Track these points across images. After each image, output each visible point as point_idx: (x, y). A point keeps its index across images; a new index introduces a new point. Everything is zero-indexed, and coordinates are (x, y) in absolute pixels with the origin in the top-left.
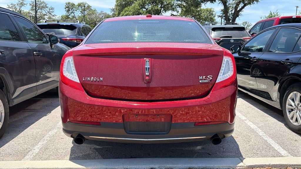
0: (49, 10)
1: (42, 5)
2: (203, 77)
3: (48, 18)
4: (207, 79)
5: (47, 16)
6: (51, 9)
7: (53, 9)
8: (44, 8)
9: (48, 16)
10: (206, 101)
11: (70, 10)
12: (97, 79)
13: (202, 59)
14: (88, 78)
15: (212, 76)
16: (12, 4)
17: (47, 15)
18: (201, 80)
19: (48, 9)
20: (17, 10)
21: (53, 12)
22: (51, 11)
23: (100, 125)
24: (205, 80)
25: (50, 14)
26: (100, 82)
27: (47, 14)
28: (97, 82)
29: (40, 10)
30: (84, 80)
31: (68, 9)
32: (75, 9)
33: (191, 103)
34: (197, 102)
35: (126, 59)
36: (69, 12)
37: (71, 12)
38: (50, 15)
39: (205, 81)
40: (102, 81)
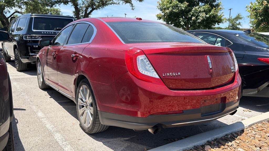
4: (234, 69)
12: (175, 74)
14: (167, 73)
23: (183, 113)
26: (178, 76)
28: (176, 77)
30: (163, 75)
35: (194, 56)
40: (180, 75)
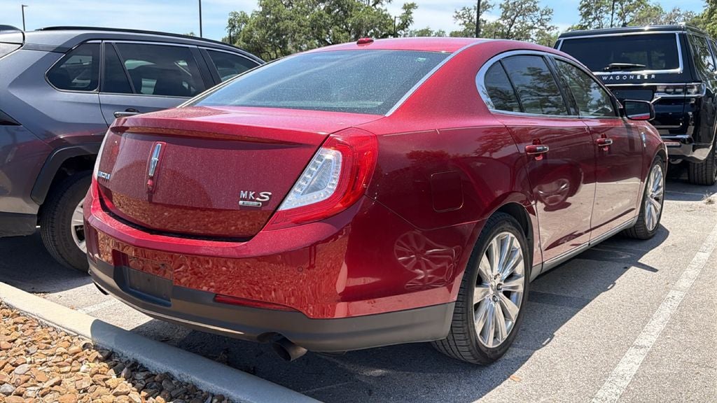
0: (542, 15)
1: (527, 5)
2: (248, 194)
3: (536, 36)
4: (258, 199)
5: (534, 31)
6: (546, 14)
7: (550, 13)
8: (530, 10)
9: (537, 30)
10: (237, 251)
11: (593, 12)
12: (106, 176)
13: (257, 151)
14: (102, 172)
15: (270, 194)
16: (464, 9)
17: (535, 28)
18: (244, 199)
19: (538, 14)
20: (473, 20)
21: (550, 19)
22: (545, 17)
24: (253, 200)
25: (542, 25)
27: (536, 26)
28: (105, 181)
29: (521, 17)
31: (586, 10)
32: (605, 9)
33: (206, 249)
34: (219, 249)
36: (590, 17)
37: (593, 17)
38: (542, 27)
39: (251, 203)
40: (109, 180)
